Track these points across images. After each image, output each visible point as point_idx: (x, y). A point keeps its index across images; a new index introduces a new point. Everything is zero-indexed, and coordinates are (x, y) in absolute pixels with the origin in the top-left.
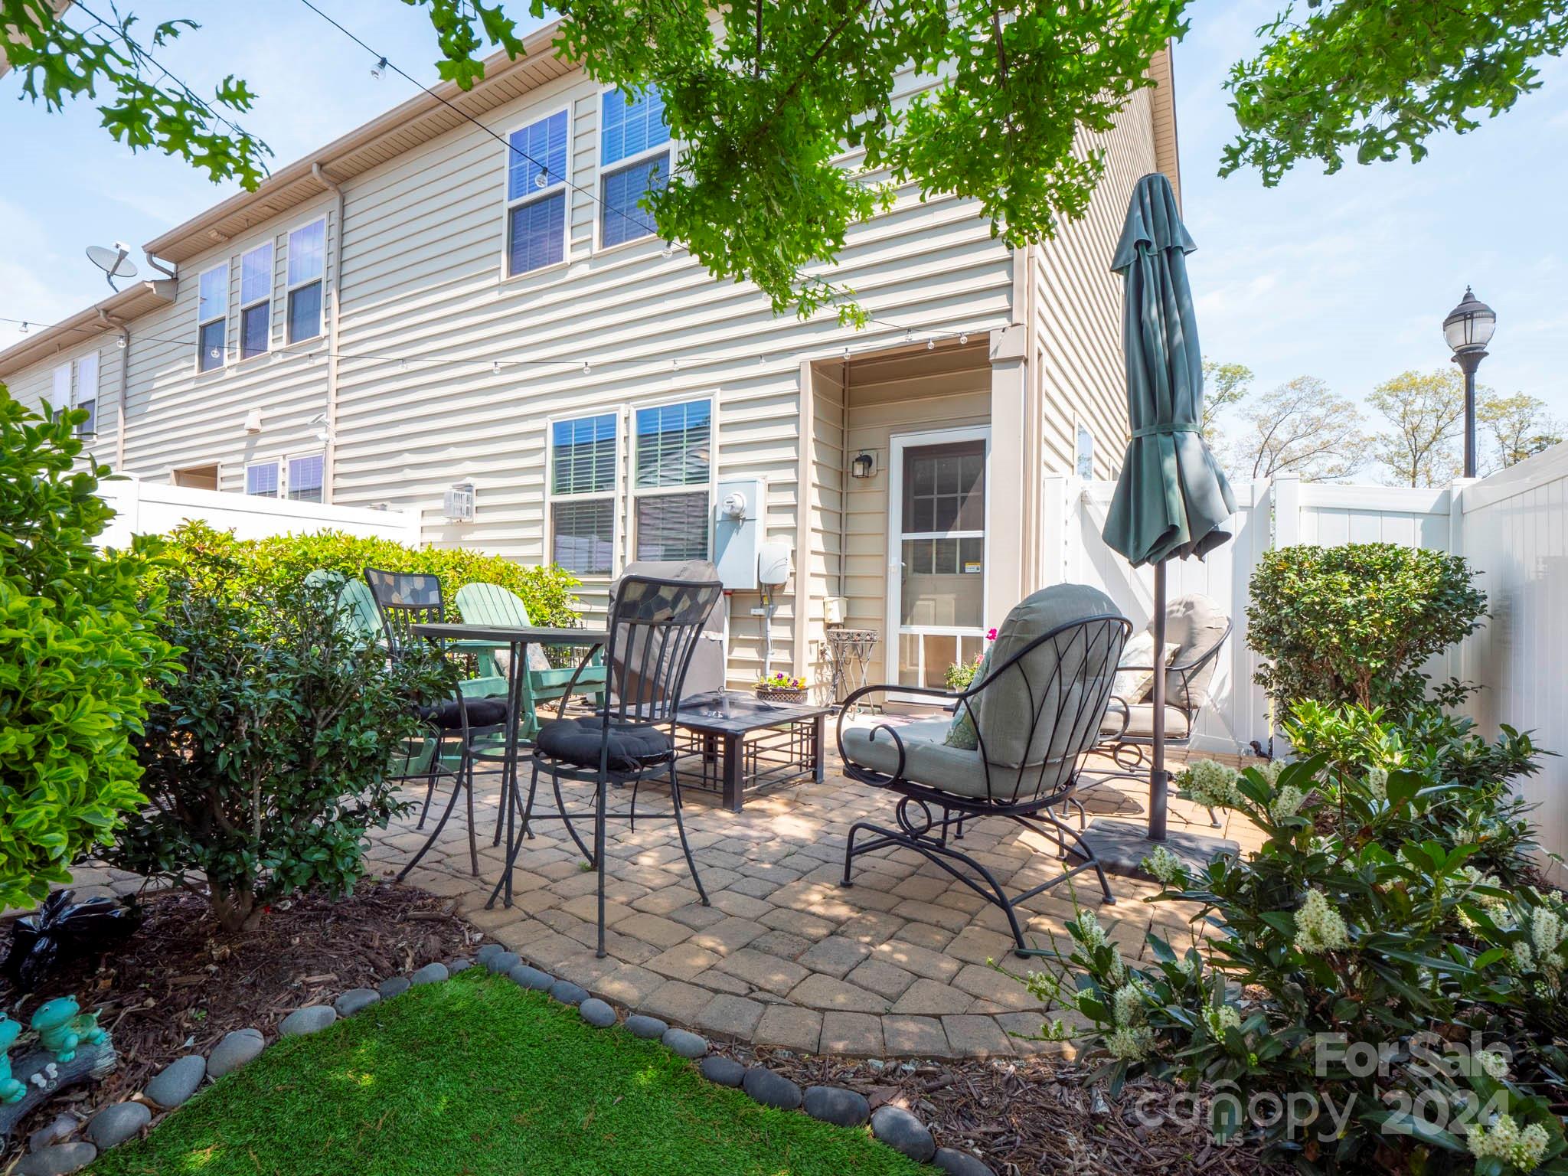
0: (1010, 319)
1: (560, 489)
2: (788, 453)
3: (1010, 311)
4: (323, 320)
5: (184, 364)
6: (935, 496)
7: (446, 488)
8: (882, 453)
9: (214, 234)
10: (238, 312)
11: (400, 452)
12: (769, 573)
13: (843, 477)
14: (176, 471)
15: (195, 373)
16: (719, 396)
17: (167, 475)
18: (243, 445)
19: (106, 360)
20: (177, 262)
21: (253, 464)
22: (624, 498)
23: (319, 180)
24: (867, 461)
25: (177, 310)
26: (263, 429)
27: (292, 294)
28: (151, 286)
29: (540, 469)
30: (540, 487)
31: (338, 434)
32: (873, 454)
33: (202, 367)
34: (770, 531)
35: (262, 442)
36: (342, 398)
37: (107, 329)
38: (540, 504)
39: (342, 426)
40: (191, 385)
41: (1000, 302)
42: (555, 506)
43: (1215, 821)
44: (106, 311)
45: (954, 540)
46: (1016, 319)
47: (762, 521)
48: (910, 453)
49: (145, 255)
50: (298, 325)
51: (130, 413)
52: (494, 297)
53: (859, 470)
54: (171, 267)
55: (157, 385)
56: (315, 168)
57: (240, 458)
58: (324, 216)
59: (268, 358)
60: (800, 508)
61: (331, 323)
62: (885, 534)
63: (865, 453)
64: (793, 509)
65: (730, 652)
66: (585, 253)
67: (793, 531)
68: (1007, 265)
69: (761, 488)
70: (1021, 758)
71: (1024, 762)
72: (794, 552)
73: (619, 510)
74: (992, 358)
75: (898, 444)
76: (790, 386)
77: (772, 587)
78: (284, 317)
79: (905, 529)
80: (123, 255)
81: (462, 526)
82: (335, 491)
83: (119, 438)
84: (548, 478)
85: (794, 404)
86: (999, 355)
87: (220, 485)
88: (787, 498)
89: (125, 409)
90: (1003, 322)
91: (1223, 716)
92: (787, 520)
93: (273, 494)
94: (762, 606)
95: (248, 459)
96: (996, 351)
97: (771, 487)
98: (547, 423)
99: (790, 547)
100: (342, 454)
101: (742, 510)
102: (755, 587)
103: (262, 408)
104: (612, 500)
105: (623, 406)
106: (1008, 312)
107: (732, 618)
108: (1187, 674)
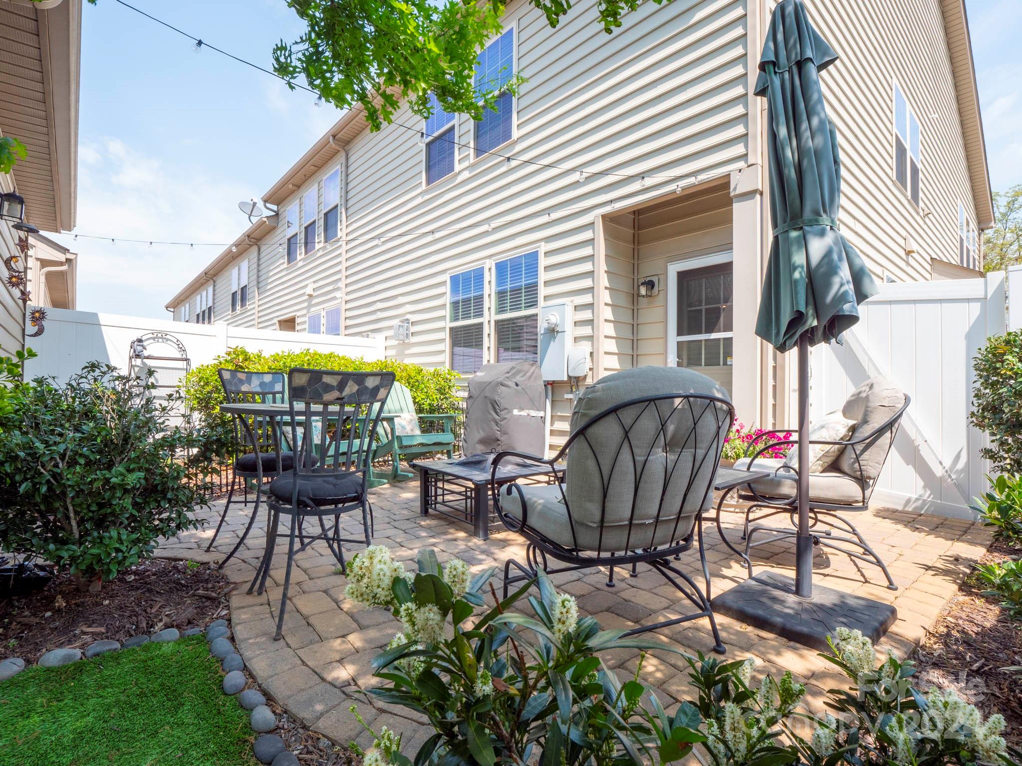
0: (746, 162)
1: (455, 318)
2: (587, 283)
3: (746, 155)
4: (339, 227)
5: (281, 261)
6: (704, 307)
7: (396, 322)
8: (662, 277)
9: (291, 186)
10: (303, 229)
11: (374, 302)
12: (574, 369)
13: (635, 297)
14: (279, 321)
15: (285, 266)
16: (544, 248)
17: (274, 324)
18: (306, 304)
19: (251, 263)
20: (278, 205)
21: (310, 314)
22: (489, 322)
23: (334, 145)
24: (650, 285)
25: (279, 231)
26: (315, 294)
27: (326, 214)
28: (265, 219)
29: (443, 306)
30: (443, 318)
31: (347, 294)
32: (655, 279)
33: (289, 262)
34: (576, 339)
35: (315, 301)
36: (349, 272)
37: (251, 246)
38: (442, 329)
39: (350, 289)
40: (284, 273)
41: (739, 149)
42: (451, 329)
43: (891, 583)
44: (248, 236)
45: (719, 340)
46: (751, 160)
47: (570, 332)
48: (683, 276)
49: (262, 203)
50: (329, 231)
51: (261, 290)
52: (419, 200)
53: (643, 291)
54: (275, 208)
55: (271, 274)
56: (331, 139)
57: (305, 312)
58: (339, 167)
59: (315, 253)
60: (595, 321)
61: (342, 231)
62: (665, 338)
63: (648, 279)
64: (590, 322)
65: (552, 424)
66: (466, 164)
67: (590, 338)
68: (743, 119)
69: (569, 309)
70: (598, 517)
71: (602, 520)
72: (591, 353)
73: (486, 331)
74: (732, 194)
75: (673, 269)
76: (587, 235)
77: (577, 379)
78: (322, 228)
79: (680, 333)
80: (255, 204)
81: (404, 345)
82: (346, 327)
83: (256, 305)
84: (447, 312)
85: (591, 247)
86: (738, 192)
87: (297, 328)
88: (587, 315)
89: (258, 288)
90: (741, 164)
91: (957, 486)
92: (587, 331)
93: (319, 332)
94: (572, 392)
95: (308, 312)
96: (735, 189)
97: (576, 308)
98: (446, 277)
99: (589, 350)
100: (349, 306)
101: (556, 325)
102: (566, 379)
103: (314, 282)
104: (481, 324)
105: (487, 261)
106: (745, 156)
107: (553, 402)
108: (859, 448)
